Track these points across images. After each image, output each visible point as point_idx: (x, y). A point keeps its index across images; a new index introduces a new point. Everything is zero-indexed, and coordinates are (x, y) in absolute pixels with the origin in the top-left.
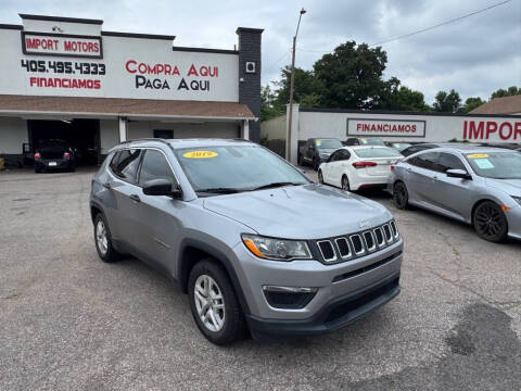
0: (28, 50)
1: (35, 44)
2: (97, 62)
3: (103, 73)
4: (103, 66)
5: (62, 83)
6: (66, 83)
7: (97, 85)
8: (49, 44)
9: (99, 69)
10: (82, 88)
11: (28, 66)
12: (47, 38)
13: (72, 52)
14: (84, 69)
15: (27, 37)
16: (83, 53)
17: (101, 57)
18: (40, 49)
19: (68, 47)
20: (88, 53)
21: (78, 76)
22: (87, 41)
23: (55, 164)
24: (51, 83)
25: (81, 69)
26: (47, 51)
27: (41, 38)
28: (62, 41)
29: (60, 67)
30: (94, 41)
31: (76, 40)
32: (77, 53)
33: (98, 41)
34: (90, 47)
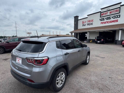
0: (101, 16)
1: (103, 14)
2: (118, 15)
3: (119, 17)
4: (120, 15)
5: (108, 22)
6: (109, 22)
7: (117, 21)
8: (106, 14)
9: (118, 16)
10: (113, 23)
11: (101, 20)
12: (105, 12)
13: (111, 14)
14: (114, 17)
15: (102, 13)
16: (114, 13)
17: (119, 13)
18: (104, 15)
19: (110, 13)
20: (116, 13)
21: (112, 19)
22: (116, 10)
23: (99, 42)
24: (105, 23)
25: (113, 17)
26: (105, 15)
27: (104, 13)
28: (109, 12)
29: (108, 19)
30: (117, 9)
31: (113, 10)
32: (113, 14)
33: (119, 9)
34: (116, 11)
